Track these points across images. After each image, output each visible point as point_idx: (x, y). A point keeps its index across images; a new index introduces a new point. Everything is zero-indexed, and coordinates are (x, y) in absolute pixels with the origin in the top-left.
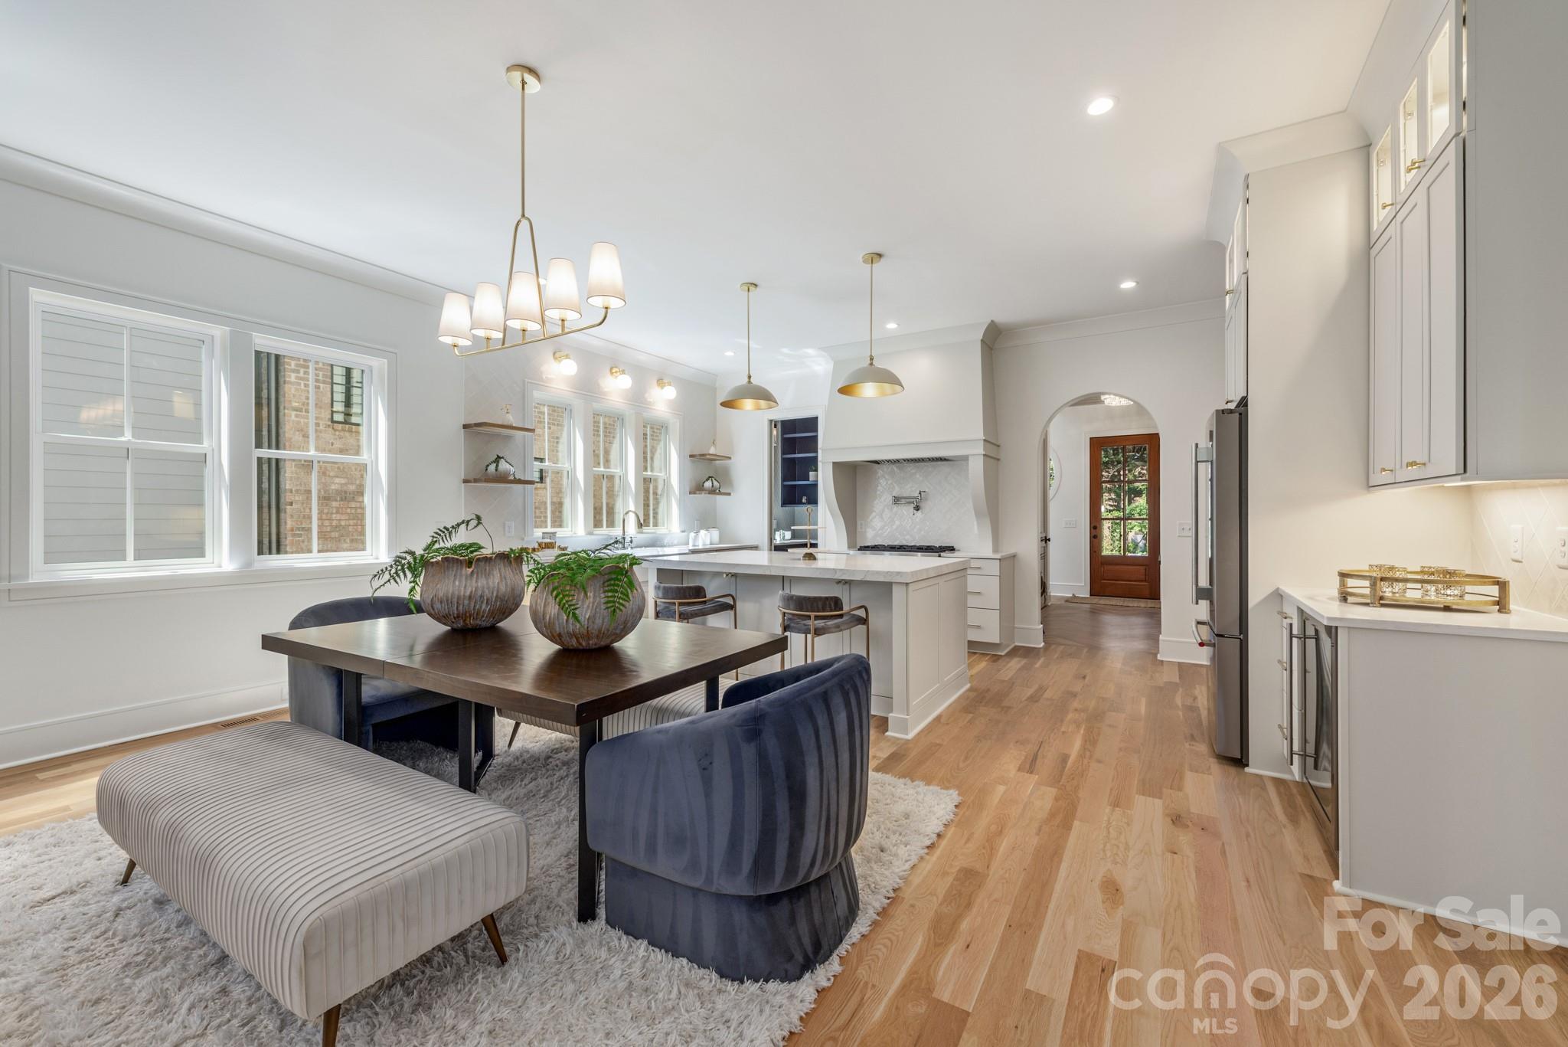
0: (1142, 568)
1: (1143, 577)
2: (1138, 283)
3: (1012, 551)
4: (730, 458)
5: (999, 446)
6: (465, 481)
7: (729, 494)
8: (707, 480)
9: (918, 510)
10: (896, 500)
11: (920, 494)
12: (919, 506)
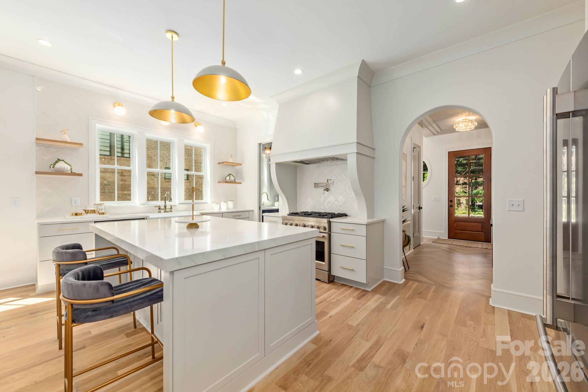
0: (481, 224)
1: (480, 230)
3: (382, 217)
4: (241, 164)
5: (374, 149)
7: (241, 183)
8: (228, 176)
9: (328, 191)
10: (316, 185)
11: (327, 181)
12: (327, 189)
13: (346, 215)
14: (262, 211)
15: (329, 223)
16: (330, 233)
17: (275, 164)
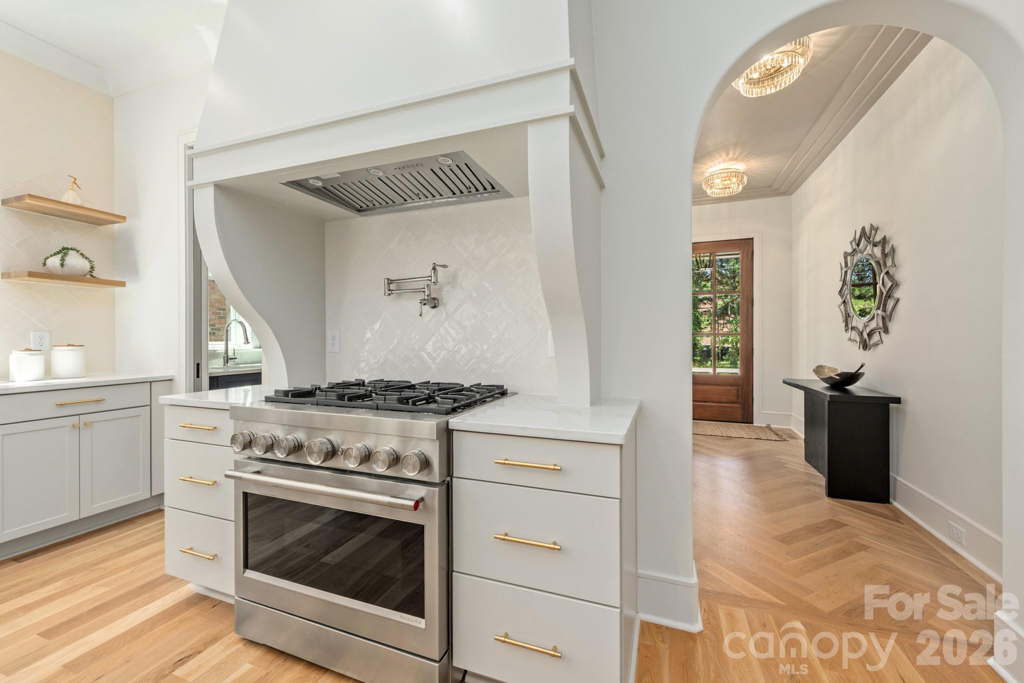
0: (735, 388)
4: (125, 218)
7: (122, 284)
9: (434, 307)
10: (393, 286)
11: (434, 269)
12: (434, 299)
13: (499, 392)
14: (210, 378)
15: (447, 435)
16: (448, 479)
17: (210, 192)
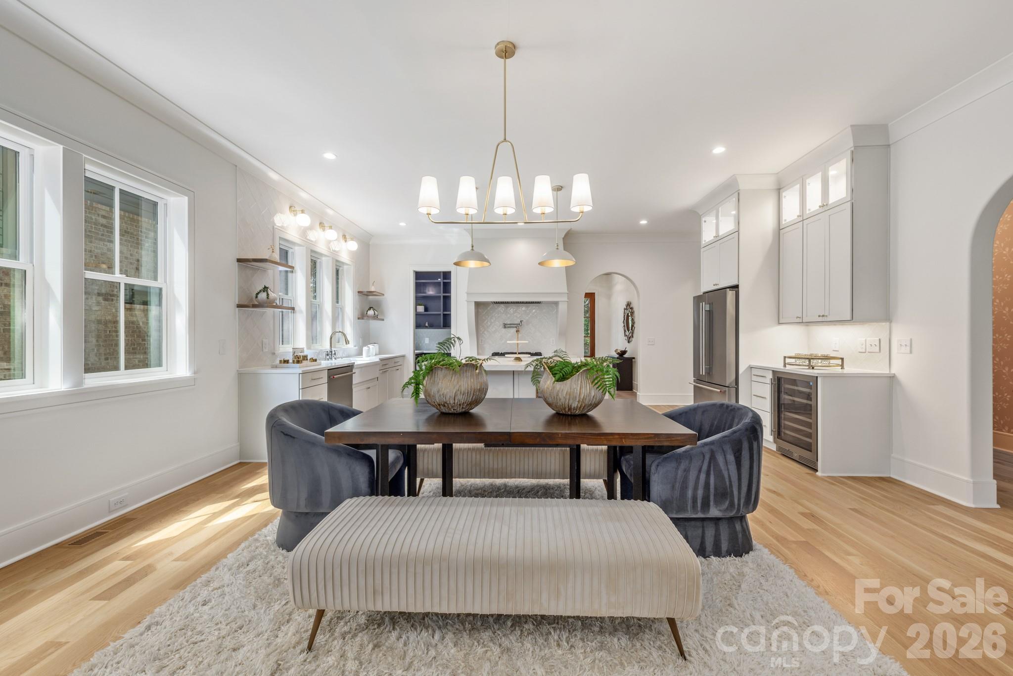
2: (648, 222)
4: (383, 295)
6: (239, 306)
7: (383, 320)
8: (370, 309)
10: (506, 326)
11: (521, 322)
